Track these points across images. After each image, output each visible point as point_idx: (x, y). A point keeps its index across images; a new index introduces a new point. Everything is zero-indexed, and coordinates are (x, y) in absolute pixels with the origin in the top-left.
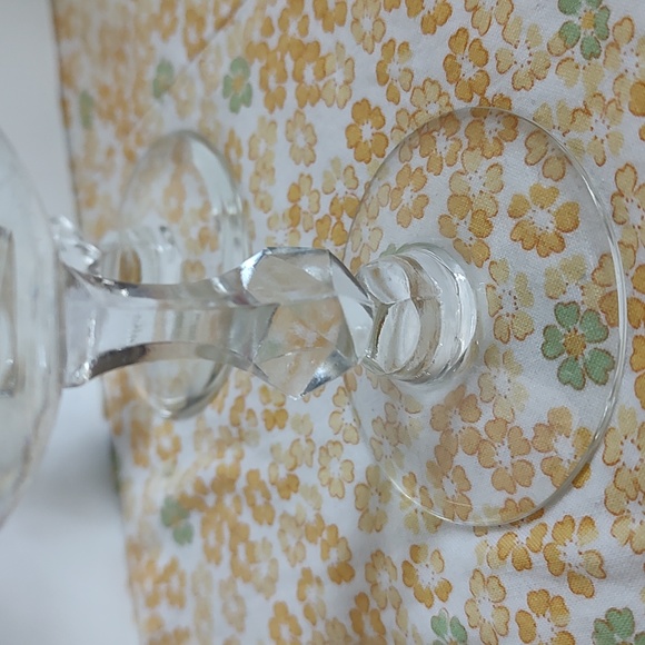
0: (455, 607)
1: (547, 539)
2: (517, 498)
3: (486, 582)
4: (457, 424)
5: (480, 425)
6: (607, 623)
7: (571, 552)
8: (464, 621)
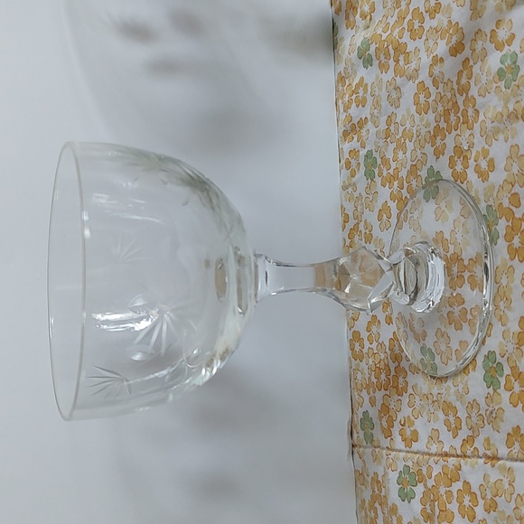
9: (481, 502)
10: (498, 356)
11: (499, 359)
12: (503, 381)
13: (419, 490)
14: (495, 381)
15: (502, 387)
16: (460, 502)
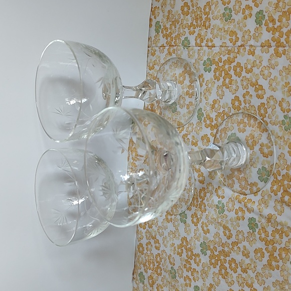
0: (224, 201)
1: (246, 201)
2: (243, 191)
3: (232, 201)
4: (236, 173)
5: (241, 176)
6: (251, 219)
7: (249, 205)
8: (225, 205)
9: (244, 70)
10: (264, 12)
11: (264, 13)
12: (264, 22)
13: (213, 67)
14: (261, 22)
15: (263, 24)
16: (235, 71)
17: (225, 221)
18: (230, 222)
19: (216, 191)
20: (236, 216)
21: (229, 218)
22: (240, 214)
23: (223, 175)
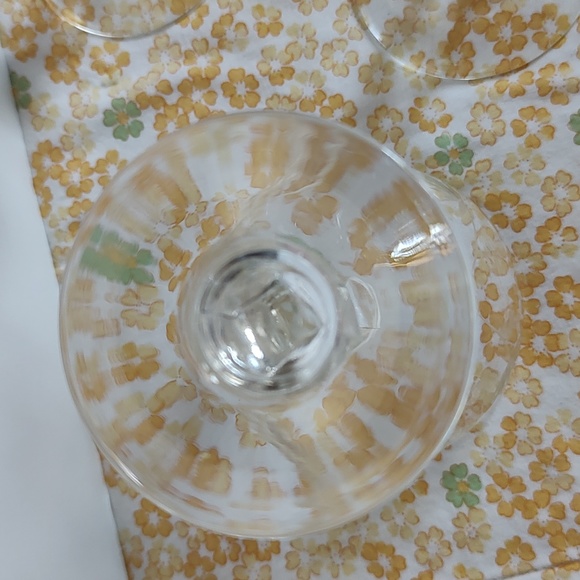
1: (536, 77)
2: (511, 58)
3: (486, 109)
4: (471, 16)
5: (490, 16)
8: (467, 134)
17: (488, 182)
18: (507, 174)
19: (414, 115)
20: (521, 140)
21: (498, 164)
22: (533, 126)
23: (422, 54)
